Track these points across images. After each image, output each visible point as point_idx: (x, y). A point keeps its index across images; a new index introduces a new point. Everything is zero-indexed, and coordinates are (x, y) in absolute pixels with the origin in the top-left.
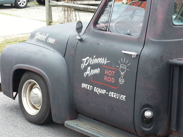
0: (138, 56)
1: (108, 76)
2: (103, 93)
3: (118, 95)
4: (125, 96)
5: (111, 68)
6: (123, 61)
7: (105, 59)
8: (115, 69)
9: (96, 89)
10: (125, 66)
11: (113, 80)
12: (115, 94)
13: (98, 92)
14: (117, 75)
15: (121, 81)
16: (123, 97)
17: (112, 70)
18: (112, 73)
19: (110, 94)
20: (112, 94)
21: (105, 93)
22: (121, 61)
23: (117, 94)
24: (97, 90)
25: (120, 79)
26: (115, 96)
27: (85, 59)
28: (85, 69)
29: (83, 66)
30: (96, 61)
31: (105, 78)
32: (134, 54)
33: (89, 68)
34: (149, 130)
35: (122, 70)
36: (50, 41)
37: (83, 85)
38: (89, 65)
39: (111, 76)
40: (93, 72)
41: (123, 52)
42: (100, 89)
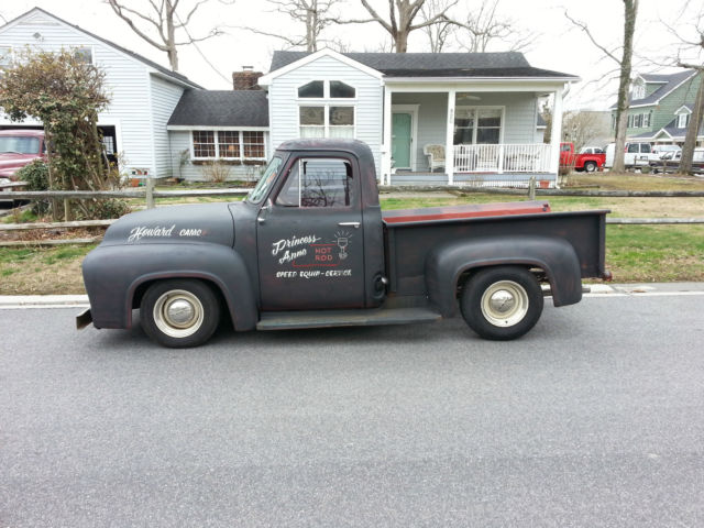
0: (362, 226)
1: (321, 254)
2: (316, 276)
3: (340, 271)
4: (351, 271)
5: (325, 245)
6: (341, 234)
7: (312, 238)
8: (330, 245)
9: (303, 274)
10: (346, 239)
11: (330, 257)
12: (335, 271)
13: (308, 276)
14: (336, 250)
15: (343, 256)
16: (348, 272)
17: (326, 247)
18: (328, 250)
19: (328, 274)
20: (330, 273)
22: (338, 235)
24: (306, 274)
25: (341, 254)
26: (335, 274)
27: (278, 244)
28: (281, 254)
29: (274, 252)
30: (298, 242)
31: (317, 258)
32: (356, 224)
33: (287, 252)
34: (380, 297)
35: (342, 244)
36: (187, 233)
37: (279, 274)
38: (286, 248)
39: (326, 254)
40: (294, 255)
41: (340, 224)
42: (310, 272)
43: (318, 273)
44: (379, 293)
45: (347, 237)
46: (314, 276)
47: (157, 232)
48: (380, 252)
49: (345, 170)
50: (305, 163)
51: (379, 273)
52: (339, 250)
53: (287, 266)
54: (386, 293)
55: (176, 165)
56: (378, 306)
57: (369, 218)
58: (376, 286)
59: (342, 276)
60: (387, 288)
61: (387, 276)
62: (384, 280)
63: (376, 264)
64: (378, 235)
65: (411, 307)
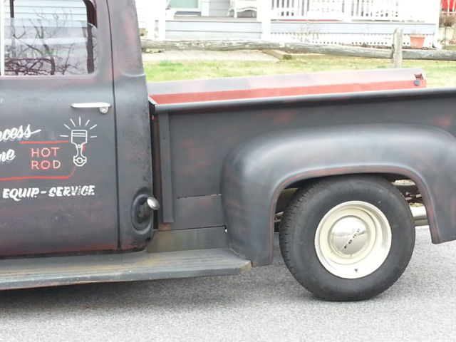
0: (113, 109)
1: (40, 159)
2: (32, 196)
3: (75, 188)
4: (94, 187)
5: (47, 142)
6: (77, 122)
7: (24, 129)
8: (56, 142)
9: (8, 192)
10: (85, 132)
11: (57, 164)
12: (66, 188)
13: (18, 197)
14: (67, 151)
15: (80, 161)
16: (89, 190)
17: (49, 146)
18: (52, 151)
19: (53, 192)
20: (56, 191)
21: (37, 193)
22: (71, 125)
23: (73, 188)
24: (14, 194)
25: (76, 158)
26: (66, 193)
31: (34, 165)
32: (104, 106)
34: (145, 232)
35: (79, 140)
39: (51, 159)
41: (75, 105)
42: (21, 190)
43: (34, 192)
44: (144, 224)
45: (87, 128)
46: (28, 196)
48: (144, 153)
49: (85, 11)
51: (143, 190)
52: (73, 151)
54: (156, 226)
56: (142, 246)
57: (126, 96)
58: (138, 212)
59: (79, 198)
60: (157, 216)
61: (156, 194)
62: (151, 203)
63: (136, 173)
64: (142, 124)
65: (199, 248)
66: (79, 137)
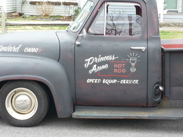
0: (147, 50)
1: (118, 68)
2: (114, 83)
3: (130, 81)
4: (138, 80)
5: (121, 62)
6: (132, 55)
7: (112, 57)
8: (124, 62)
9: (105, 81)
10: (135, 59)
11: (124, 71)
12: (127, 80)
13: (108, 83)
14: (128, 66)
15: (133, 70)
17: (121, 63)
18: (122, 65)
19: (122, 82)
20: (123, 82)
21: (116, 82)
22: (130, 55)
23: (130, 80)
24: (107, 81)
25: (131, 69)
26: (127, 82)
27: (89, 60)
28: (91, 67)
29: (86, 66)
30: (102, 59)
31: (115, 70)
32: (143, 48)
33: (95, 66)
34: (158, 100)
35: (133, 62)
36: (29, 50)
37: (89, 81)
38: (94, 63)
39: (122, 68)
40: (100, 68)
41: (132, 48)
42: (110, 80)
43: (115, 81)
44: (157, 97)
45: (136, 57)
46: (112, 83)
47: (10, 49)
48: (159, 68)
49: (135, 10)
50: (108, 5)
51: (157, 83)
52: (131, 66)
53: (94, 75)
54: (162, 98)
55: (19, 4)
56: (156, 106)
57: (152, 45)
58: (155, 92)
59: (132, 85)
60: (163, 93)
61: (162, 85)
62: (161, 88)
63: (155, 76)
64: (158, 56)
65: (179, 108)
66: (133, 60)
